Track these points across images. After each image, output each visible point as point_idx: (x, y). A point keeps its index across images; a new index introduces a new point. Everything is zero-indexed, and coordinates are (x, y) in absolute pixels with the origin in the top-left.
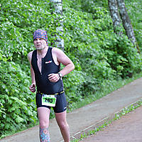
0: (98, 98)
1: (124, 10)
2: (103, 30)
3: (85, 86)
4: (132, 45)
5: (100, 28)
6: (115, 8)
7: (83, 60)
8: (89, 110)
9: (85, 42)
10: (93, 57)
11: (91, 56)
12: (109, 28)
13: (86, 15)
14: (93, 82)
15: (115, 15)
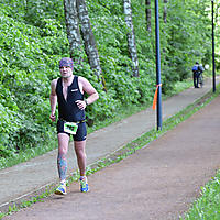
0: (40, 153)
1: (87, 26)
2: (55, 53)
3: (22, 134)
4: (96, 79)
5: (50, 50)
6: (74, 22)
7: (22, 96)
8: (25, 171)
9: (26, 68)
10: (37, 92)
11: (34, 90)
12: (63, 51)
13: (31, 29)
14: (34, 129)
15: (74, 32)
